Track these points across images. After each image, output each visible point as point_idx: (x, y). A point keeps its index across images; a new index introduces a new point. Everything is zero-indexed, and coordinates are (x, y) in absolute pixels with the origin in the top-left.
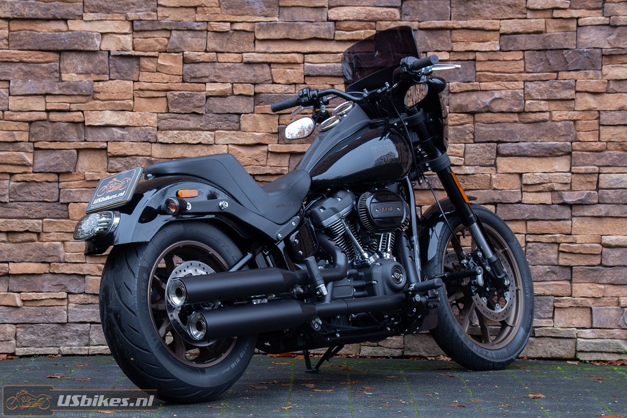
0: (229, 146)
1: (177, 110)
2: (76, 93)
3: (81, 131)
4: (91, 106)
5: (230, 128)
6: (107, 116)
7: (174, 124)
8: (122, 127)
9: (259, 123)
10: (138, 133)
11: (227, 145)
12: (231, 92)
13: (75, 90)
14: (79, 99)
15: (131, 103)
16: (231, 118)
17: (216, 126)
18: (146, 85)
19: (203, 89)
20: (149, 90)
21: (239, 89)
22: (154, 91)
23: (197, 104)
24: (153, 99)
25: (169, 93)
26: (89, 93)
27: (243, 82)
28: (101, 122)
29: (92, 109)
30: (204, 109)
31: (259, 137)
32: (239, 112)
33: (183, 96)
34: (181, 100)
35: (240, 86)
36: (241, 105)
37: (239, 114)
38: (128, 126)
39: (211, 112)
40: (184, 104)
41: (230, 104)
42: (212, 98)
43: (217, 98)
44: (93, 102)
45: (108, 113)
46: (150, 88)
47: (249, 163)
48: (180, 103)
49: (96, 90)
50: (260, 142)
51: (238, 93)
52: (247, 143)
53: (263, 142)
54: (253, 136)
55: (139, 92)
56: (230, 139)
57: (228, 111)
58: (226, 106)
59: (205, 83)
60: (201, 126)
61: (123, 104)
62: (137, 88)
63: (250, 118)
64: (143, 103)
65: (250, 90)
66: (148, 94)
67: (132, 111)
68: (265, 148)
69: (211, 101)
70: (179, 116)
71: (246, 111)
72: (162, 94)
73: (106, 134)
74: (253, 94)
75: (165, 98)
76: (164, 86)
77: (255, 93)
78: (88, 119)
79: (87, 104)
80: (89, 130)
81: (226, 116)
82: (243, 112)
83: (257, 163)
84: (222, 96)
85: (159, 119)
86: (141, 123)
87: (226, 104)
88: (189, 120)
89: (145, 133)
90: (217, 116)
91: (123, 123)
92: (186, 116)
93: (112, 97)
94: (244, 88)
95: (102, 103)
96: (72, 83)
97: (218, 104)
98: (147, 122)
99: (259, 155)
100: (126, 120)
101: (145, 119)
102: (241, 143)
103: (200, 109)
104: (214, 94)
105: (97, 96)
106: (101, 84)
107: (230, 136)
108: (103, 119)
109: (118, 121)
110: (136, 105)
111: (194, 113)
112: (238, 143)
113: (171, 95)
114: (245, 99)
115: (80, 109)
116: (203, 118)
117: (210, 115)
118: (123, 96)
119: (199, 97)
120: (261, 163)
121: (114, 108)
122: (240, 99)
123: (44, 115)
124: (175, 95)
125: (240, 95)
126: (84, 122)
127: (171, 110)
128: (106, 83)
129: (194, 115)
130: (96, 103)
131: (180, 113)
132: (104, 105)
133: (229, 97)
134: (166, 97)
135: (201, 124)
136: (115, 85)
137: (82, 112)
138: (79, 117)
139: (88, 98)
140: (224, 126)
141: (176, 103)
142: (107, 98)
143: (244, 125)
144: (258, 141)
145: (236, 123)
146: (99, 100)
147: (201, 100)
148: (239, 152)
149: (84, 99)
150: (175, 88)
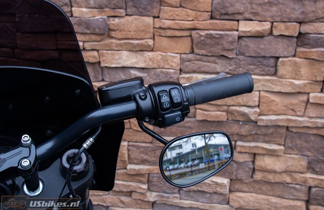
0: (262, 93)
1: (203, 52)
2: (88, 32)
3: (98, 72)
4: (106, 45)
5: (264, 73)
6: (124, 57)
7: (199, 68)
8: (142, 69)
9: (301, 70)
10: (158, 76)
11: (260, 91)
12: (269, 32)
13: (88, 28)
14: (94, 37)
15: (151, 42)
16: (265, 62)
17: (248, 70)
18: (168, 23)
19: (235, 28)
20: (170, 29)
21: (281, 29)
22: (177, 30)
23: (227, 46)
24: (176, 39)
25: (194, 33)
26: (102, 32)
27: (286, 20)
28: (118, 63)
29: (108, 48)
30: (235, 51)
31: (299, 86)
32: (277, 55)
33: (211, 37)
34: (209, 41)
35: (282, 26)
36: (280, 48)
37: (277, 58)
38: (147, 68)
39: (243, 54)
40: (211, 46)
41: (267, 46)
42: (245, 39)
43: (252, 39)
44: (108, 41)
45: (125, 53)
46: (172, 27)
47: (283, 113)
48: (207, 44)
49: (112, 27)
50: (300, 91)
51: (279, 34)
52: (283, 91)
53: (302, 91)
54: (292, 84)
55: (160, 31)
56: (263, 85)
57: (263, 54)
58: (262, 49)
59: (238, 21)
60: (230, 70)
61: (142, 44)
62: (157, 25)
63: (289, 63)
64: (165, 42)
65: (293, 29)
66: (169, 33)
67: (152, 50)
68: (304, 98)
69: (243, 42)
70: (205, 58)
71: (286, 54)
72: (186, 33)
73: (124, 75)
74: (296, 35)
75: (189, 38)
76: (188, 24)
77: (300, 33)
78: (104, 60)
79: (102, 43)
80: (106, 71)
81: (260, 59)
82: (282, 55)
83: (292, 113)
84: (259, 36)
85: (182, 61)
86: (162, 65)
87: (262, 46)
88: (216, 63)
89: (166, 76)
90: (249, 60)
91: (142, 65)
92: (213, 58)
93: (129, 36)
94: (287, 28)
95: (118, 42)
96: (83, 20)
97: (252, 46)
98: (168, 64)
99: (296, 104)
100: (145, 62)
101: (167, 61)
102: (275, 90)
103: (230, 53)
104: (249, 34)
105: (113, 34)
106: (117, 20)
107: (263, 83)
108: (120, 61)
109: (136, 63)
110: (156, 45)
111: (223, 56)
112: (273, 90)
113: (197, 36)
114: (285, 41)
115: (94, 48)
116: (232, 62)
117: (241, 57)
118: (142, 35)
119: (230, 39)
120: (298, 113)
121: (131, 49)
122: (280, 40)
123: (55, 54)
124: (201, 36)
125: (281, 35)
126: (99, 62)
127: (196, 51)
128: (122, 20)
129: (223, 58)
130: (112, 43)
131: (207, 56)
132: (121, 45)
133: (266, 38)
134: (191, 36)
135: (231, 68)
136: (132, 22)
137: (98, 51)
138: (94, 57)
139: (102, 37)
140: (257, 71)
141: (202, 44)
142: (124, 37)
143: (281, 71)
144: (298, 90)
145: (272, 67)
146: (115, 38)
147: (232, 43)
148: (273, 101)
149: (98, 38)
150: (202, 27)
